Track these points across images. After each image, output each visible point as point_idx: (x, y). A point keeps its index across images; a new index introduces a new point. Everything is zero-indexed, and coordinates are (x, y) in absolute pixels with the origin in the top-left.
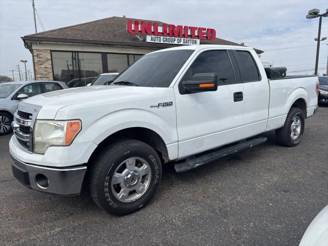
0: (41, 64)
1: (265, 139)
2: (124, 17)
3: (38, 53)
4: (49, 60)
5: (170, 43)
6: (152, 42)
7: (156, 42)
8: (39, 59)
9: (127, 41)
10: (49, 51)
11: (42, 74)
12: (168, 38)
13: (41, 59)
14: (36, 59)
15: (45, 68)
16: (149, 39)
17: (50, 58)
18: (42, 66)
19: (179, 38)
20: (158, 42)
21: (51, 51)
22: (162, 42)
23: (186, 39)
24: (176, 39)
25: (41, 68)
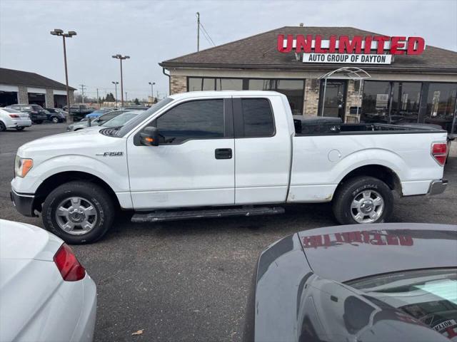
0: (176, 92)
2: (302, 25)
3: (175, 79)
5: (340, 62)
6: (310, 61)
7: (317, 61)
8: (175, 87)
9: (277, 62)
10: (185, 78)
12: (336, 55)
13: (177, 87)
14: (173, 86)
16: (306, 58)
17: (185, 85)
19: (355, 55)
20: (320, 61)
21: (188, 77)
22: (326, 61)
23: (366, 56)
24: (350, 56)
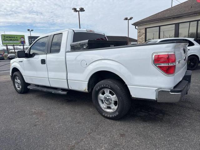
0: (140, 37)
1: (65, 93)
3: (140, 30)
4: (144, 33)
8: (139, 34)
10: (144, 29)
11: (140, 42)
15: (142, 38)
18: (141, 37)
21: (146, 28)
25: (140, 38)
